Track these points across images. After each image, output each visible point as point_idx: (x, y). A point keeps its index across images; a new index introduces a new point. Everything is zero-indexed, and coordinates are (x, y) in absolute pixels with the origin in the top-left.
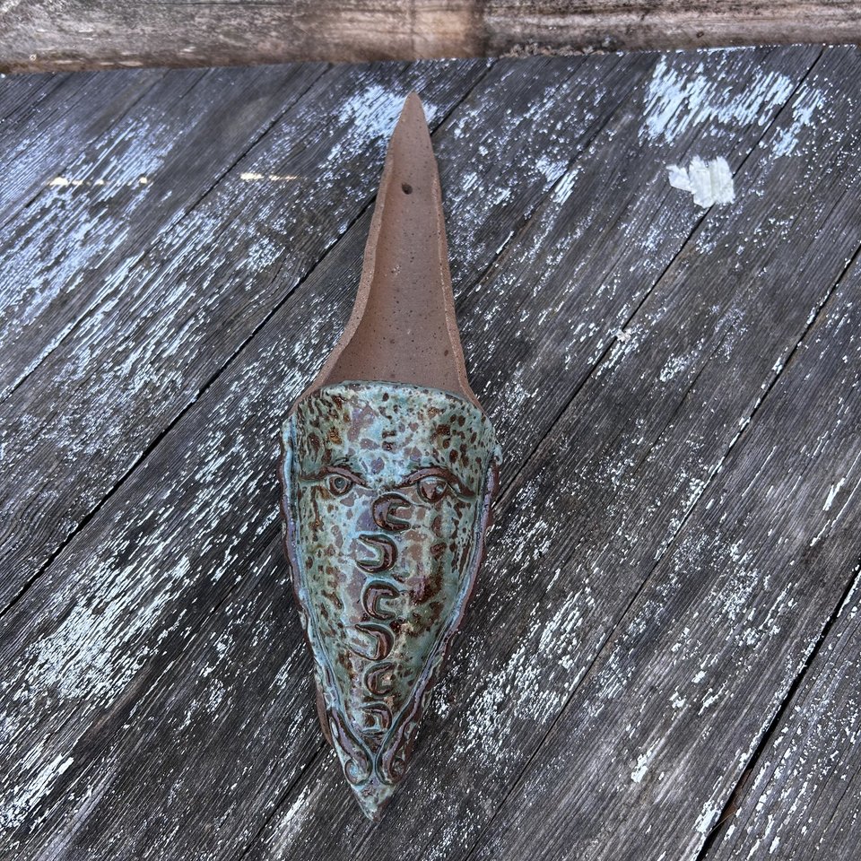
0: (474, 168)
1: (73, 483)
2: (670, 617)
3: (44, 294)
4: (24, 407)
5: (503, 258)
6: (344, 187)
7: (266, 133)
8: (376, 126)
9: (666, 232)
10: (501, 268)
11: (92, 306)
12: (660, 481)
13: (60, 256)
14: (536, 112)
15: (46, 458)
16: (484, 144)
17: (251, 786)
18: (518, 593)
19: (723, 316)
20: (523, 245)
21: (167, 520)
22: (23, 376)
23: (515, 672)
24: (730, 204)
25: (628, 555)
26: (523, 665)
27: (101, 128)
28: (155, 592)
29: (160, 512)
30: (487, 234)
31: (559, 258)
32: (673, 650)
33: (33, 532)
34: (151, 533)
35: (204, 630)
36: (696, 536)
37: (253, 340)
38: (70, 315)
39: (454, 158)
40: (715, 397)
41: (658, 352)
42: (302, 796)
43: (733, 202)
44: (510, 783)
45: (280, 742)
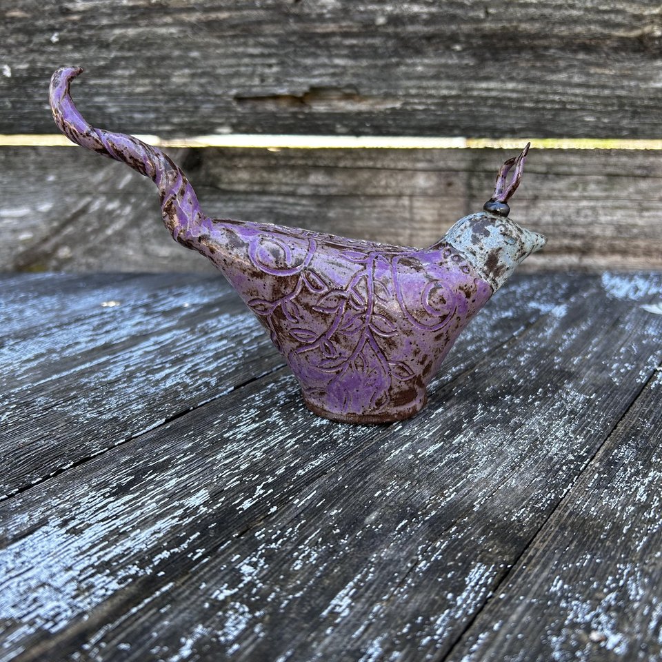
1: (78, 436)
3: (89, 344)
10: (522, 339)
11: (133, 349)
13: (110, 330)
15: (53, 421)
20: (537, 330)
21: (186, 462)
22: (49, 379)
27: (164, 288)
28: (159, 517)
29: (178, 457)
30: (501, 327)
31: (573, 336)
33: (14, 467)
34: (162, 471)
35: (224, 552)
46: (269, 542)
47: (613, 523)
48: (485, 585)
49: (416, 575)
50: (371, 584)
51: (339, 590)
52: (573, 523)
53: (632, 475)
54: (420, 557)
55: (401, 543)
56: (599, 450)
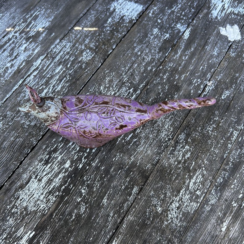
0: (157, 27)
1: (27, 135)
2: (230, 177)
3: (12, 69)
4: (8, 109)
5: (168, 57)
6: (114, 32)
7: (86, 13)
8: (123, 12)
9: (220, 50)
10: (168, 60)
11: (29, 73)
12: (224, 132)
13: (16, 56)
14: (175, 9)
15: (17, 127)
16: (159, 18)
17: (97, 239)
18: (181, 170)
19: (240, 77)
20: (175, 53)
21: (62, 148)
22: (6, 98)
23: (182, 196)
24: (239, 40)
25: (216, 157)
26: (185, 194)
27: (28, 10)
28: (59, 173)
29: (59, 145)
30: (163, 49)
31: (187, 58)
32: (232, 187)
33: (14, 153)
34: (56, 152)
35: (77, 186)
36: (237, 150)
37: (86, 86)
38: (22, 76)
39: (150, 23)
40: (239, 104)
41: (220, 89)
42: (114, 241)
43: (240, 40)
44: (183, 233)
45: (106, 223)
46: (87, 181)
47: (170, 169)
48: (136, 194)
49: (121, 191)
51: (104, 197)
52: (161, 170)
53: (181, 148)
54: (123, 184)
55: (119, 179)
56: (175, 135)
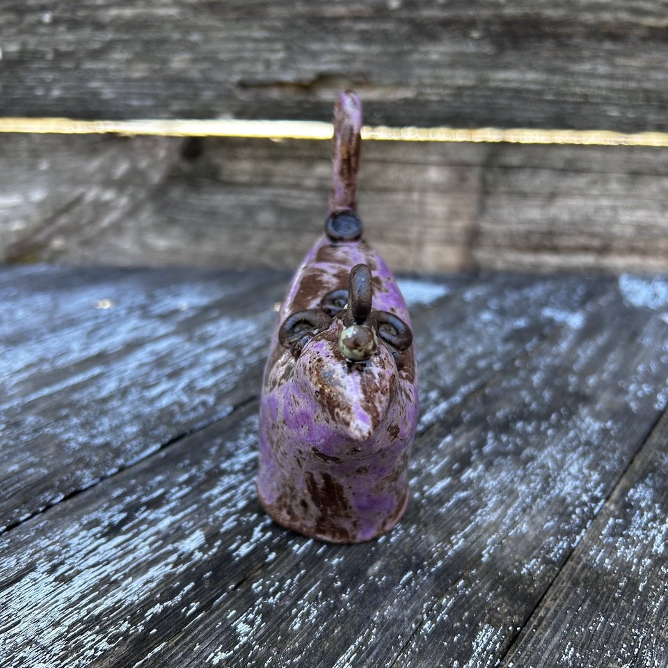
1: (69, 463)
28: (152, 563)
29: (173, 491)
34: (157, 508)
35: (219, 607)
46: (266, 595)
47: (629, 579)
48: (493, 651)
49: (420, 638)
50: (373, 649)
51: (339, 655)
52: (586, 578)
53: (649, 521)
54: (425, 616)
55: (406, 599)
56: (614, 489)
